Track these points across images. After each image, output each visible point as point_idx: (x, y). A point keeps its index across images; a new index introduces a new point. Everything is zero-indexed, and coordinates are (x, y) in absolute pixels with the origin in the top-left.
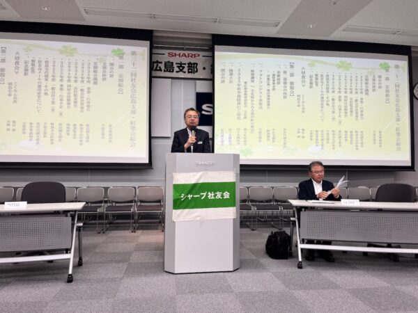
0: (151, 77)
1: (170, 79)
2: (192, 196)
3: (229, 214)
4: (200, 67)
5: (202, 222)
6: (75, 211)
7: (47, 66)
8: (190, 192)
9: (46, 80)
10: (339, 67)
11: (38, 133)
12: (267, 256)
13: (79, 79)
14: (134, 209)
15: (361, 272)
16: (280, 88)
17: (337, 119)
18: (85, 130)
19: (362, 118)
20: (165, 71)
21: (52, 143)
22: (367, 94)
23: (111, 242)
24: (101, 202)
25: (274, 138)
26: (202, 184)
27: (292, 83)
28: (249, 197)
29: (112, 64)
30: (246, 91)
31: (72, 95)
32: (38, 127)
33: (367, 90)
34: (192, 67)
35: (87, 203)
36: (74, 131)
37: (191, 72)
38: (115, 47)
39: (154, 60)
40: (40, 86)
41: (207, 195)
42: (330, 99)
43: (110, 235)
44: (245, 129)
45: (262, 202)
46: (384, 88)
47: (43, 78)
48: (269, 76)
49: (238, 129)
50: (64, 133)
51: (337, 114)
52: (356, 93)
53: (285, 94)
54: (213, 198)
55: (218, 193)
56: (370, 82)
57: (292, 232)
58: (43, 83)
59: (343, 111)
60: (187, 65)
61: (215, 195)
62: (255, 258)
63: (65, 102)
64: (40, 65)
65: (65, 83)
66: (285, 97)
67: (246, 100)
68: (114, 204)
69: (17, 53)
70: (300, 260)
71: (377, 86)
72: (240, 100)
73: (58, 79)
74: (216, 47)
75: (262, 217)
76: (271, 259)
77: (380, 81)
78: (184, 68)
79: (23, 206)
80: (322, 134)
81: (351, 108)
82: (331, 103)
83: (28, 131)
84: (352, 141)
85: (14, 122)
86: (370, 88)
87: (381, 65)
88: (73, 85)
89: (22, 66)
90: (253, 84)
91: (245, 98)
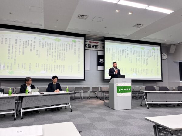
0: (85, 50)
3: (130, 94)
4: (99, 47)
7: (50, 45)
8: (121, 89)
9: (50, 50)
10: (141, 49)
11: (47, 68)
13: (61, 50)
16: (124, 54)
17: (141, 65)
18: (63, 67)
19: (148, 65)
20: (88, 48)
21: (52, 72)
29: (72, 45)
31: (59, 55)
32: (47, 66)
33: (149, 56)
34: (97, 47)
36: (59, 68)
38: (73, 39)
40: (48, 52)
42: (139, 59)
46: (154, 56)
47: (49, 49)
48: (121, 51)
50: (56, 68)
51: (141, 63)
52: (146, 57)
53: (126, 56)
54: (126, 90)
55: (128, 89)
56: (150, 54)
58: (49, 51)
59: (142, 62)
63: (56, 57)
64: (48, 44)
65: (56, 51)
66: (126, 58)
69: (40, 40)
71: (152, 55)
73: (54, 49)
74: (105, 41)
77: (152, 53)
78: (94, 47)
80: (137, 70)
81: (145, 62)
83: (43, 67)
84: (145, 72)
85: (39, 64)
86: (150, 56)
87: (153, 48)
88: (59, 52)
89: (42, 44)
90: (116, 53)
91: (114, 57)
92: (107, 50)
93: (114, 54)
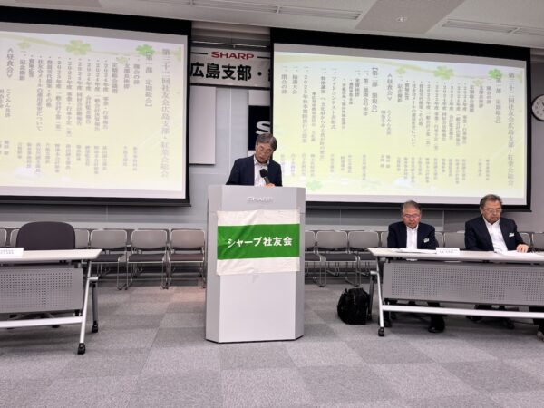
0: (189, 85)
1: (214, 88)
2: (243, 243)
3: (291, 266)
4: (254, 72)
5: (255, 276)
6: (88, 261)
7: (50, 67)
8: (240, 237)
9: (49, 86)
10: (437, 74)
11: (38, 158)
12: (339, 320)
13: (93, 86)
14: (166, 259)
15: (460, 341)
16: (359, 101)
17: (433, 143)
18: (100, 155)
19: (464, 142)
20: (207, 76)
22: (472, 110)
23: (135, 301)
24: (122, 249)
25: (350, 168)
26: (256, 226)
27: (374, 95)
28: (316, 243)
29: (137, 66)
30: (314, 105)
31: (84, 107)
32: (38, 150)
33: (472, 106)
34: (244, 72)
35: (104, 250)
36: (87, 156)
37: (243, 79)
38: (142, 43)
39: (193, 61)
40: (40, 95)
41: (262, 241)
42: (424, 117)
43: (135, 292)
44: (313, 156)
45: (333, 250)
46: (494, 103)
47: (44, 83)
48: (344, 85)
49: (304, 155)
50: (73, 158)
51: (432, 137)
52: (458, 109)
53: (365, 109)
54: (269, 245)
55: (277, 238)
56: (477, 95)
57: (372, 290)
58: (45, 91)
59: (440, 133)
60: (237, 69)
61: (273, 242)
62: (323, 322)
63: (74, 115)
64: (40, 67)
65: (74, 91)
66: (365, 114)
67: (314, 117)
68: (140, 252)
69: (10, 50)
70: (382, 325)
71: (485, 99)
72: (306, 116)
73: (64, 84)
74: (276, 45)
75: (333, 270)
76: (344, 325)
77: (489, 93)
78: (232, 72)
79: (18, 254)
80: (413, 163)
81: (451, 129)
82: (425, 121)
83: (25, 155)
84: (451, 172)
85: (7, 142)
86: (476, 103)
87: (491, 72)
88: (85, 93)
89: (17, 67)
90: (324, 95)
91: (314, 113)
92: (284, 82)
93: (314, 101)
